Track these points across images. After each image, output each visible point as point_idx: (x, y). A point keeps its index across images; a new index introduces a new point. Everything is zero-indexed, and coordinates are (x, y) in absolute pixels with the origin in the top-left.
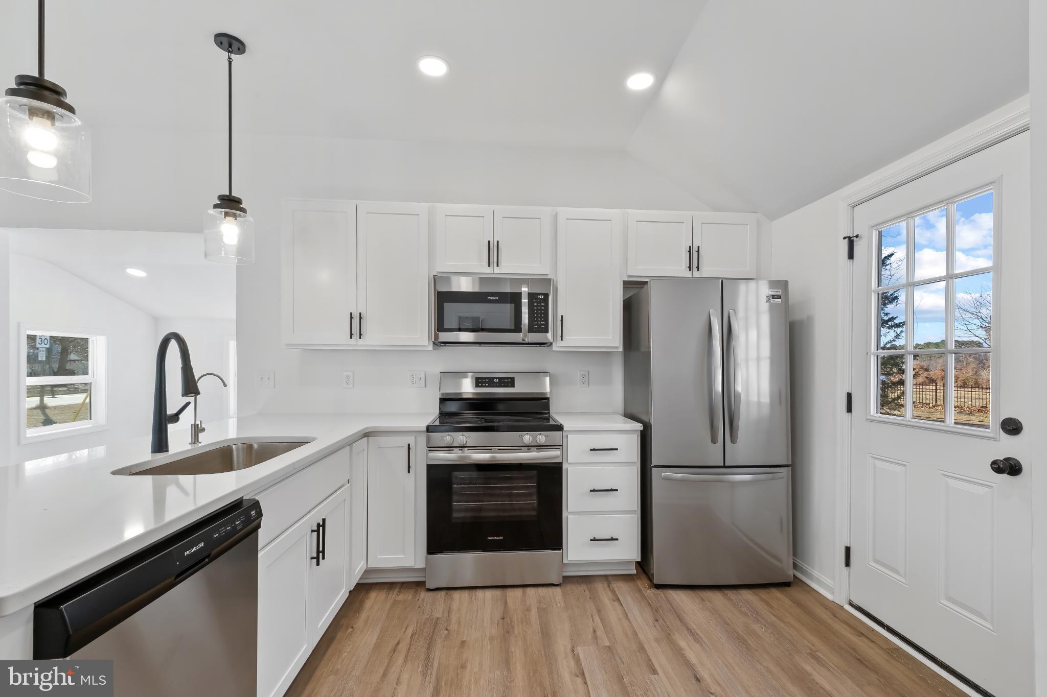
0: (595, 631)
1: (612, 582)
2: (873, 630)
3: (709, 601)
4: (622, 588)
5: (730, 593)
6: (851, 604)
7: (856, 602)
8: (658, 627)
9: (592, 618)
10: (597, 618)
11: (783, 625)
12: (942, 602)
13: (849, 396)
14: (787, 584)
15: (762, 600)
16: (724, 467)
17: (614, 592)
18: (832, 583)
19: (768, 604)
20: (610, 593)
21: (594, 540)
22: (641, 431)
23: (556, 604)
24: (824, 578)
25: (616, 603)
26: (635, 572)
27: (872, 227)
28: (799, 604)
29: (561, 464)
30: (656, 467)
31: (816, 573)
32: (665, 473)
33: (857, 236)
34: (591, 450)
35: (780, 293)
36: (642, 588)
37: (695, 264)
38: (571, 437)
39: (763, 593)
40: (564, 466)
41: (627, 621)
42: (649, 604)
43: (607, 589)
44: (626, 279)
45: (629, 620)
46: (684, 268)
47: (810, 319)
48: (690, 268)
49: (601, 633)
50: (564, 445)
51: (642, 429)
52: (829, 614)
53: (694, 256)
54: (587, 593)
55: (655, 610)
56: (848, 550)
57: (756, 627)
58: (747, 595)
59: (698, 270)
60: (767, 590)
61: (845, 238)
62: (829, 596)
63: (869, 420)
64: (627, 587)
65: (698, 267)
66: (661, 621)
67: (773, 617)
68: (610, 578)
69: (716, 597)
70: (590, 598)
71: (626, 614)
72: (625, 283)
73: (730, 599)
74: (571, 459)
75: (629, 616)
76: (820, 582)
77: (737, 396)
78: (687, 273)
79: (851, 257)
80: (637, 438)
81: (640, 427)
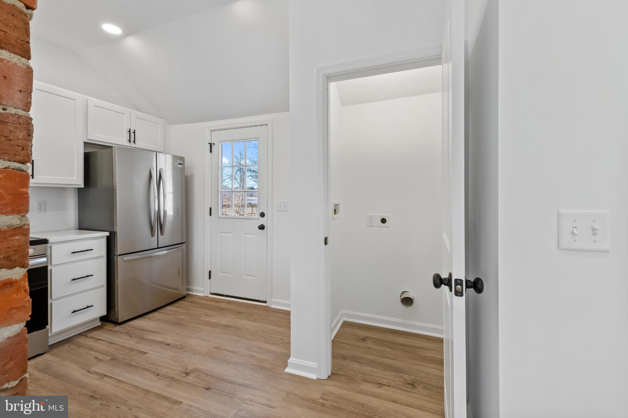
0: (96, 358)
1: (87, 335)
2: (221, 299)
3: (154, 318)
4: (97, 334)
5: (160, 311)
6: (211, 294)
7: (213, 292)
8: (134, 338)
9: (89, 354)
10: (91, 352)
11: (190, 311)
12: (244, 277)
13: (211, 209)
14: (184, 297)
15: (177, 307)
16: (158, 248)
17: (93, 338)
18: (203, 289)
19: (180, 307)
20: (91, 340)
21: (75, 311)
22: (107, 236)
23: (53, 362)
24: (199, 288)
25: (100, 341)
26: (100, 324)
27: (220, 142)
28: (192, 302)
29: (46, 267)
30: (120, 255)
31: (195, 288)
32: (126, 258)
33: (214, 144)
34: (72, 253)
35: (182, 163)
36: (110, 329)
37: (132, 139)
38: (54, 247)
39: (176, 304)
40: (49, 268)
41: (114, 345)
42: (121, 333)
43: (87, 339)
44: (86, 141)
45: (114, 344)
46: (125, 140)
47: (192, 176)
48: (130, 141)
49: (100, 356)
50: (48, 253)
51: (109, 235)
52: (205, 300)
53: (132, 135)
54: (73, 346)
55: (128, 333)
56: (210, 272)
57: (181, 317)
58: (169, 308)
59: (135, 143)
60: (177, 303)
61: (209, 143)
62: (202, 295)
63: (218, 218)
64: (100, 332)
65: (134, 142)
66: (134, 336)
67: (185, 311)
68: (84, 333)
69: (156, 315)
70: (78, 347)
71: (110, 342)
72: (86, 144)
73: (162, 313)
74: (54, 263)
75: (113, 342)
76: (197, 291)
77: (165, 212)
78: (128, 144)
79: (211, 152)
80: (104, 241)
81: (107, 234)
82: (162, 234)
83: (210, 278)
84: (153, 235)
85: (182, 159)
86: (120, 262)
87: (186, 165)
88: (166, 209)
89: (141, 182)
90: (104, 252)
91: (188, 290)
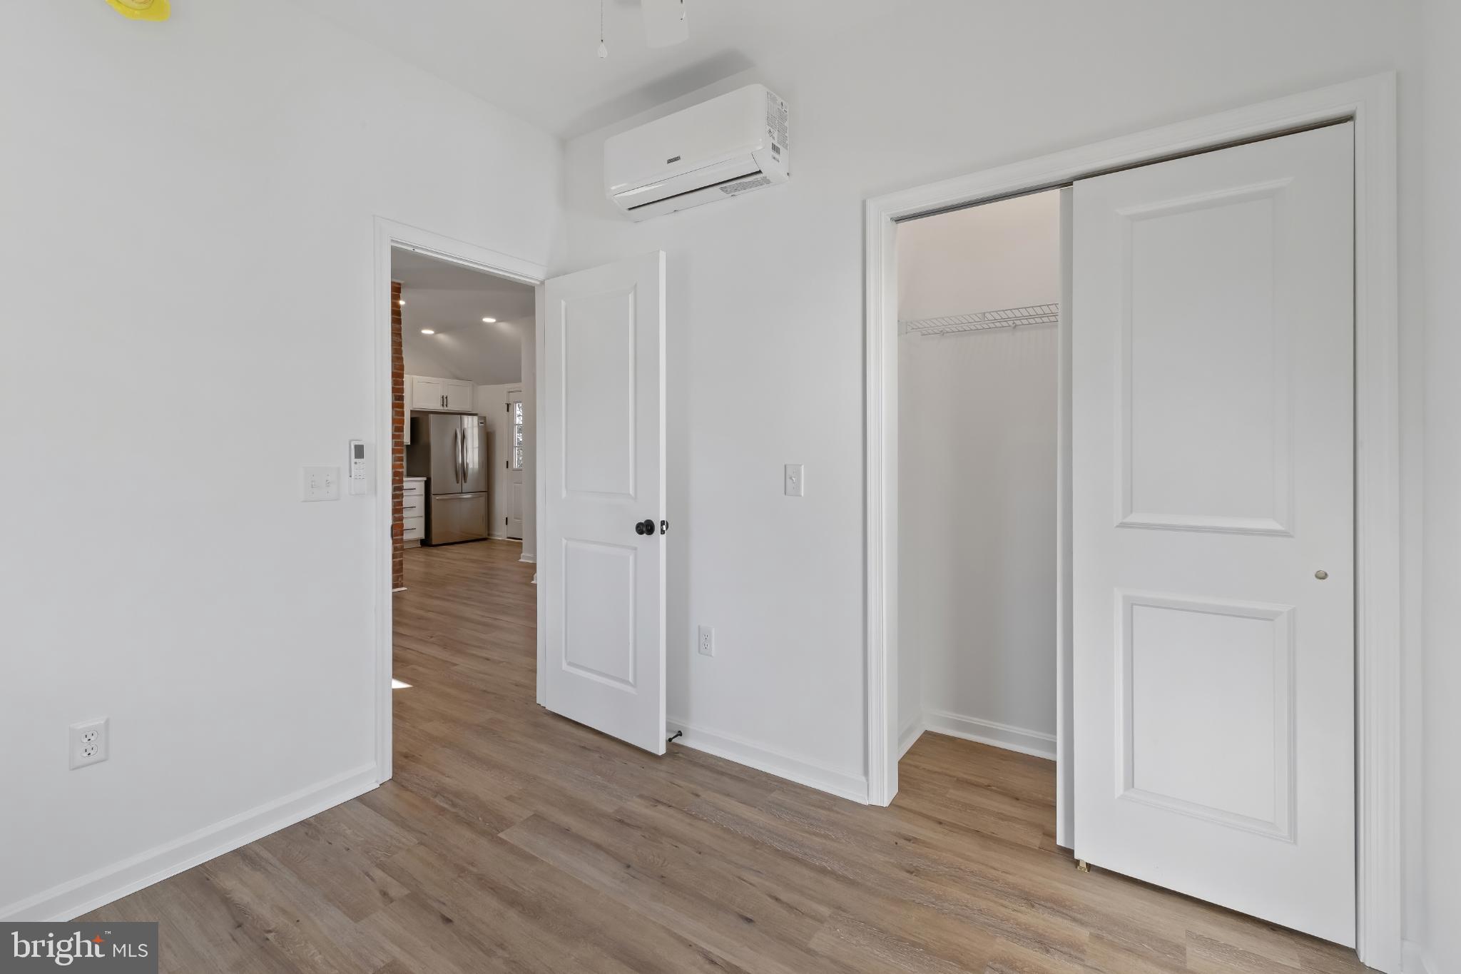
6: (508, 537)
7: (510, 535)
13: (507, 462)
14: (486, 538)
16: (463, 492)
18: (502, 532)
22: (425, 481)
24: (499, 531)
30: (433, 494)
31: (495, 531)
32: (438, 497)
33: (510, 404)
36: (426, 547)
37: (445, 404)
44: (412, 410)
46: (440, 406)
48: (443, 405)
53: (445, 400)
56: (507, 518)
61: (506, 404)
62: (501, 537)
64: (422, 547)
65: (447, 406)
72: (412, 412)
75: (427, 559)
76: (498, 536)
77: (467, 464)
78: (442, 408)
79: (508, 411)
80: (423, 484)
81: (425, 479)
82: (465, 482)
83: (507, 524)
84: (458, 483)
85: (485, 418)
86: (434, 499)
87: (487, 422)
88: (468, 461)
89: (449, 441)
90: (423, 492)
91: (489, 535)
